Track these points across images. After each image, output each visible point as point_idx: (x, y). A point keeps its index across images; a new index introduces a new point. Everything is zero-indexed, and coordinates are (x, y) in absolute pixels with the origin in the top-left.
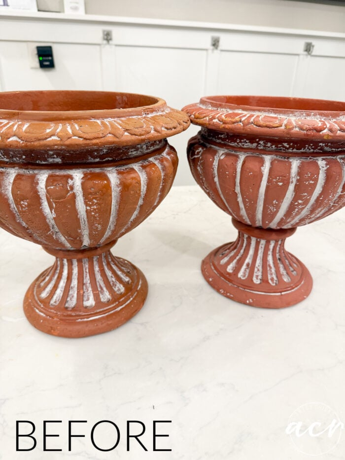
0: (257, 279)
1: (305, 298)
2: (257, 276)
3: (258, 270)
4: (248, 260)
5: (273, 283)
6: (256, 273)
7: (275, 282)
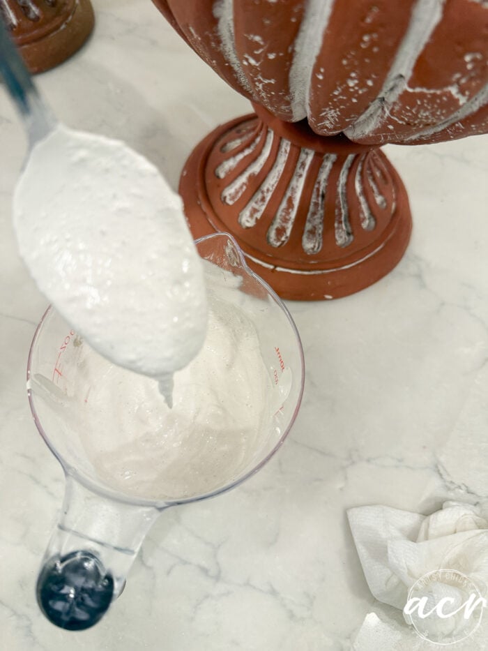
0: (251, 216)
1: (324, 299)
2: (255, 211)
3: (263, 199)
4: (256, 168)
5: (278, 240)
6: (256, 203)
7: (283, 239)
